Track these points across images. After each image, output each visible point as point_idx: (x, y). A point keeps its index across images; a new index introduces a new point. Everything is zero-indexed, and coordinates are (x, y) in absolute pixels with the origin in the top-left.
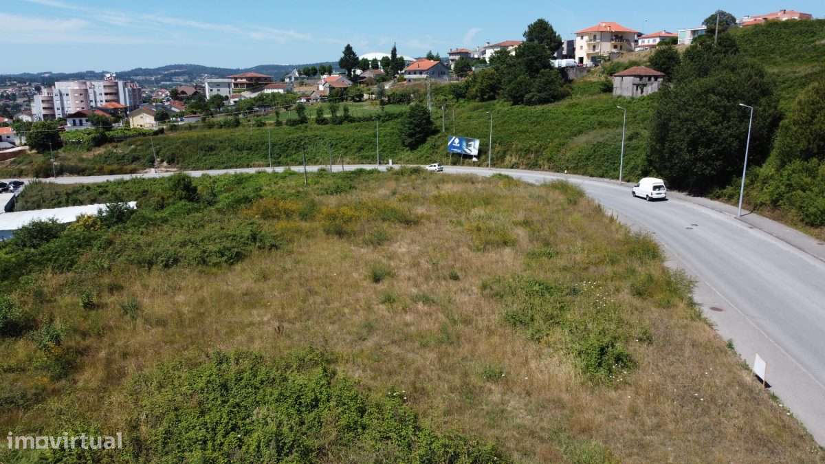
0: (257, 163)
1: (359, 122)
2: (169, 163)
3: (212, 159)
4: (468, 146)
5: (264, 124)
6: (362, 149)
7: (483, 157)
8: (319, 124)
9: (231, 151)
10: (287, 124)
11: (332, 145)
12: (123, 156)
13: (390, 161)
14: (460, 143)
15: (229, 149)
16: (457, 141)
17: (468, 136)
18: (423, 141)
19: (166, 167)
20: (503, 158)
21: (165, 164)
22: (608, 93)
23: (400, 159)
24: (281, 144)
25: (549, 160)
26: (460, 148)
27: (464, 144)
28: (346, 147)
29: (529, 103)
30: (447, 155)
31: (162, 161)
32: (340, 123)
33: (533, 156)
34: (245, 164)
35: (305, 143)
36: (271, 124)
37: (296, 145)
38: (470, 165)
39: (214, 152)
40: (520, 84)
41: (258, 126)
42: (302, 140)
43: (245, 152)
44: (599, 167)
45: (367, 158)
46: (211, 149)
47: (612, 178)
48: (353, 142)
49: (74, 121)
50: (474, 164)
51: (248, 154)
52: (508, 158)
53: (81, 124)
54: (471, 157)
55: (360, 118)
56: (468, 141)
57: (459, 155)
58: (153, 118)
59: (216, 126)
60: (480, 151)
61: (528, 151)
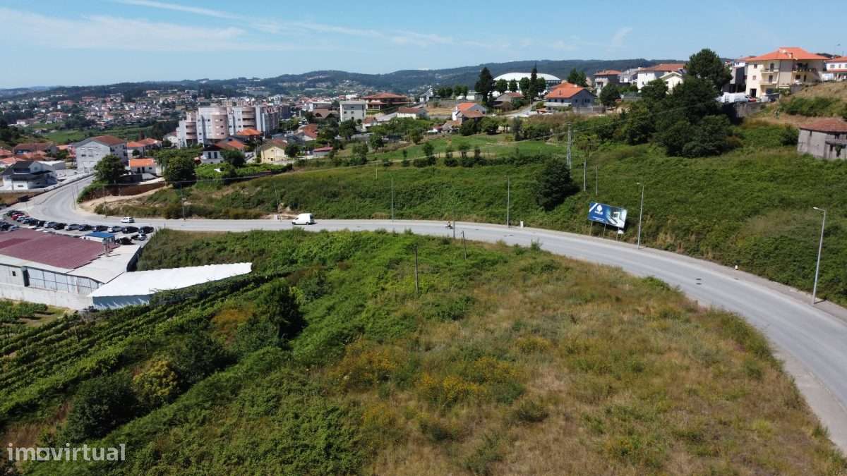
0: (379, 214)
1: (491, 164)
2: (292, 208)
3: (334, 207)
4: (613, 215)
5: (391, 164)
6: (492, 203)
7: (631, 231)
8: (447, 165)
9: (354, 198)
10: (414, 164)
11: (459, 196)
12: (249, 199)
13: (522, 223)
14: (604, 210)
15: (352, 195)
16: (600, 208)
17: (613, 204)
18: (560, 201)
19: (289, 213)
20: (654, 236)
21: (288, 209)
22: (790, 147)
23: (533, 221)
24: (405, 193)
25: (715, 247)
26: (604, 216)
27: (609, 213)
28: (474, 200)
29: (689, 154)
30: (587, 223)
31: (286, 206)
32: (471, 165)
33: (693, 238)
34: (367, 215)
35: (431, 192)
36: (398, 164)
37: (420, 195)
38: (614, 238)
39: (336, 199)
40: (678, 131)
41: (385, 165)
42: (427, 188)
43: (368, 200)
44: (782, 270)
45: (496, 215)
46: (335, 195)
47: (801, 288)
48: (483, 193)
49: (209, 154)
50: (619, 238)
51: (371, 202)
52: (661, 236)
53: (216, 157)
54: (616, 229)
55: (492, 161)
56: (613, 210)
57: (602, 225)
58: (283, 151)
59: (343, 164)
60: (627, 223)
61: (687, 231)
